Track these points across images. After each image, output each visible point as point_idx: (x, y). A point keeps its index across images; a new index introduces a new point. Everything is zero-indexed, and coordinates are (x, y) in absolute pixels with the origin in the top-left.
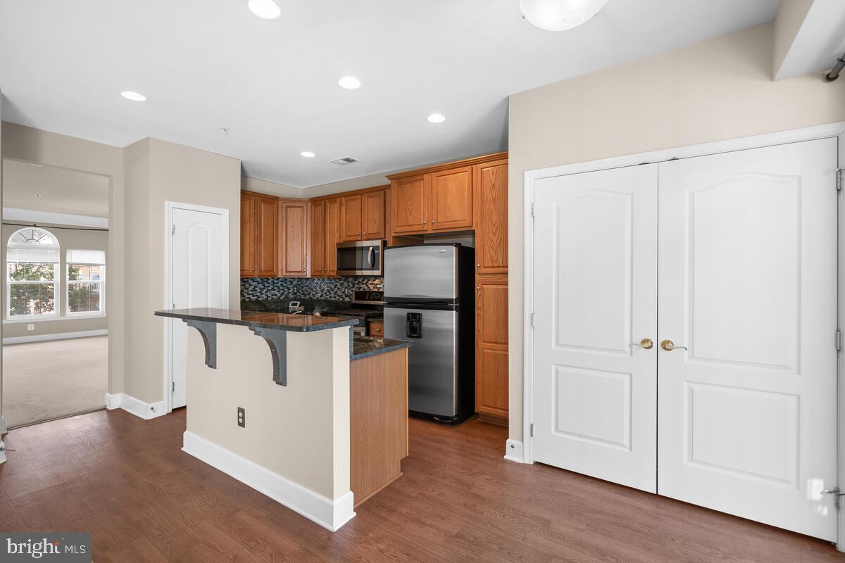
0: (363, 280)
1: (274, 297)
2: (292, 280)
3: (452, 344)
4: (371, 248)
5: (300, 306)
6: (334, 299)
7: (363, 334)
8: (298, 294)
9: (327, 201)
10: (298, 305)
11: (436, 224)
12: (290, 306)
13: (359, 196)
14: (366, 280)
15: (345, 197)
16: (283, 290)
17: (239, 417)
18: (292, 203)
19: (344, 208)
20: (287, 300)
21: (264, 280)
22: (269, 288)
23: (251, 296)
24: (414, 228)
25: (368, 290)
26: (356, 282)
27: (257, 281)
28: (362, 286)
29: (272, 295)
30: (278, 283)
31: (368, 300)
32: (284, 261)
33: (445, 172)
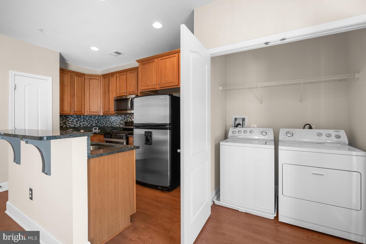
0: (129, 116)
1: (84, 125)
2: (94, 117)
3: (167, 148)
4: (130, 99)
5: (98, 130)
6: (115, 126)
7: (125, 143)
8: (98, 124)
9: (110, 76)
10: (97, 129)
11: (160, 85)
12: (93, 130)
13: (125, 73)
14: (130, 116)
15: (119, 73)
16: (90, 121)
17: (30, 194)
18: (92, 77)
19: (118, 79)
20: (92, 126)
21: (78, 116)
22: (81, 121)
23: (70, 125)
24: (150, 87)
25: (131, 121)
26: (126, 117)
27: (74, 117)
28: (128, 119)
29: (83, 124)
30: (86, 118)
31: (131, 126)
32: (88, 106)
33: (165, 57)
